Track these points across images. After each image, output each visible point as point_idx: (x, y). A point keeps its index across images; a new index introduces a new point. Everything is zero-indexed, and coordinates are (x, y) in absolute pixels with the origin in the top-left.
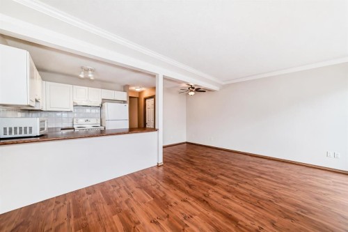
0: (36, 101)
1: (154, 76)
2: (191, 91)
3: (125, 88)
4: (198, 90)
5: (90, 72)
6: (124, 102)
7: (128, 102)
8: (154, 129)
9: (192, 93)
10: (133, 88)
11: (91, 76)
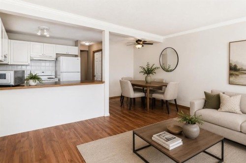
0: (5, 57)
1: (101, 32)
2: (139, 44)
3: (76, 43)
4: (145, 43)
5: (45, 31)
6: (76, 56)
7: (79, 55)
8: (101, 82)
9: (140, 46)
10: (84, 43)
11: (46, 34)
